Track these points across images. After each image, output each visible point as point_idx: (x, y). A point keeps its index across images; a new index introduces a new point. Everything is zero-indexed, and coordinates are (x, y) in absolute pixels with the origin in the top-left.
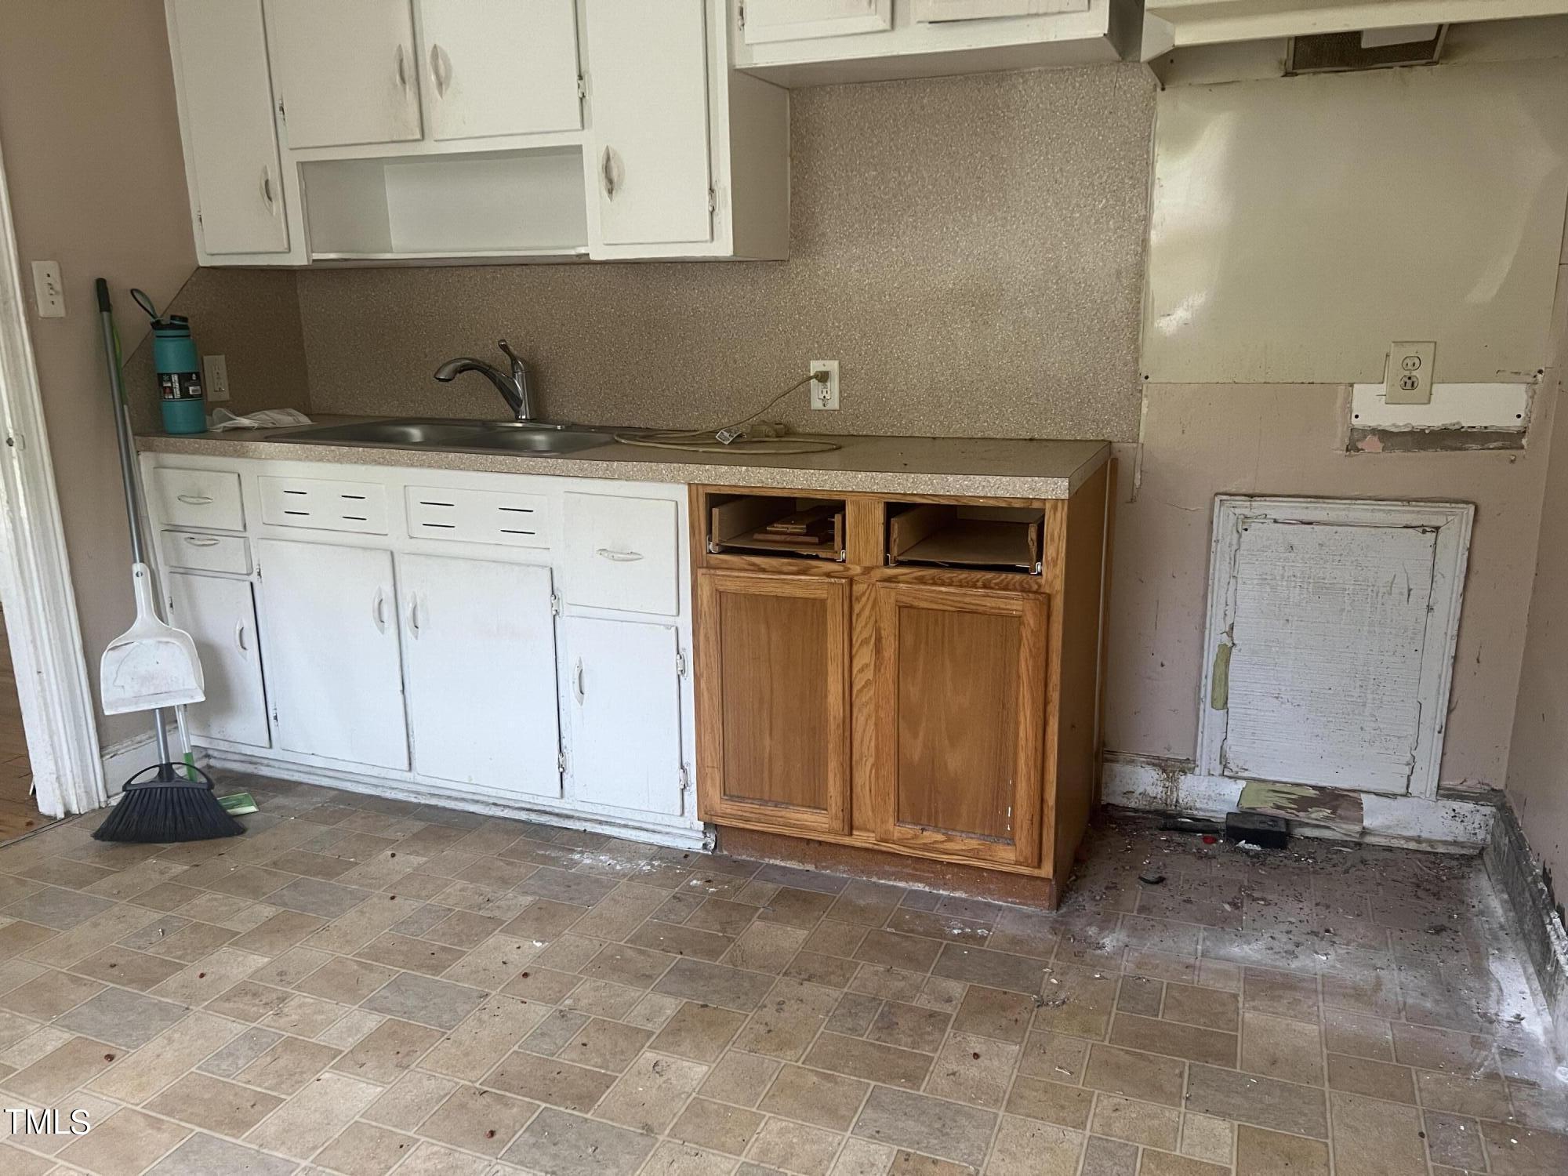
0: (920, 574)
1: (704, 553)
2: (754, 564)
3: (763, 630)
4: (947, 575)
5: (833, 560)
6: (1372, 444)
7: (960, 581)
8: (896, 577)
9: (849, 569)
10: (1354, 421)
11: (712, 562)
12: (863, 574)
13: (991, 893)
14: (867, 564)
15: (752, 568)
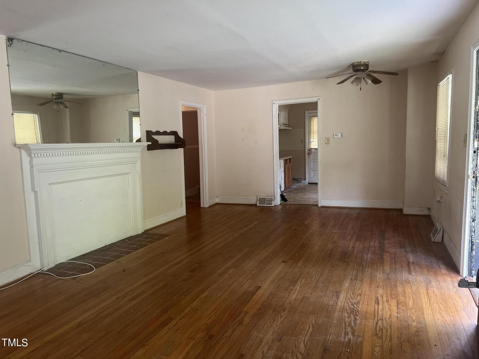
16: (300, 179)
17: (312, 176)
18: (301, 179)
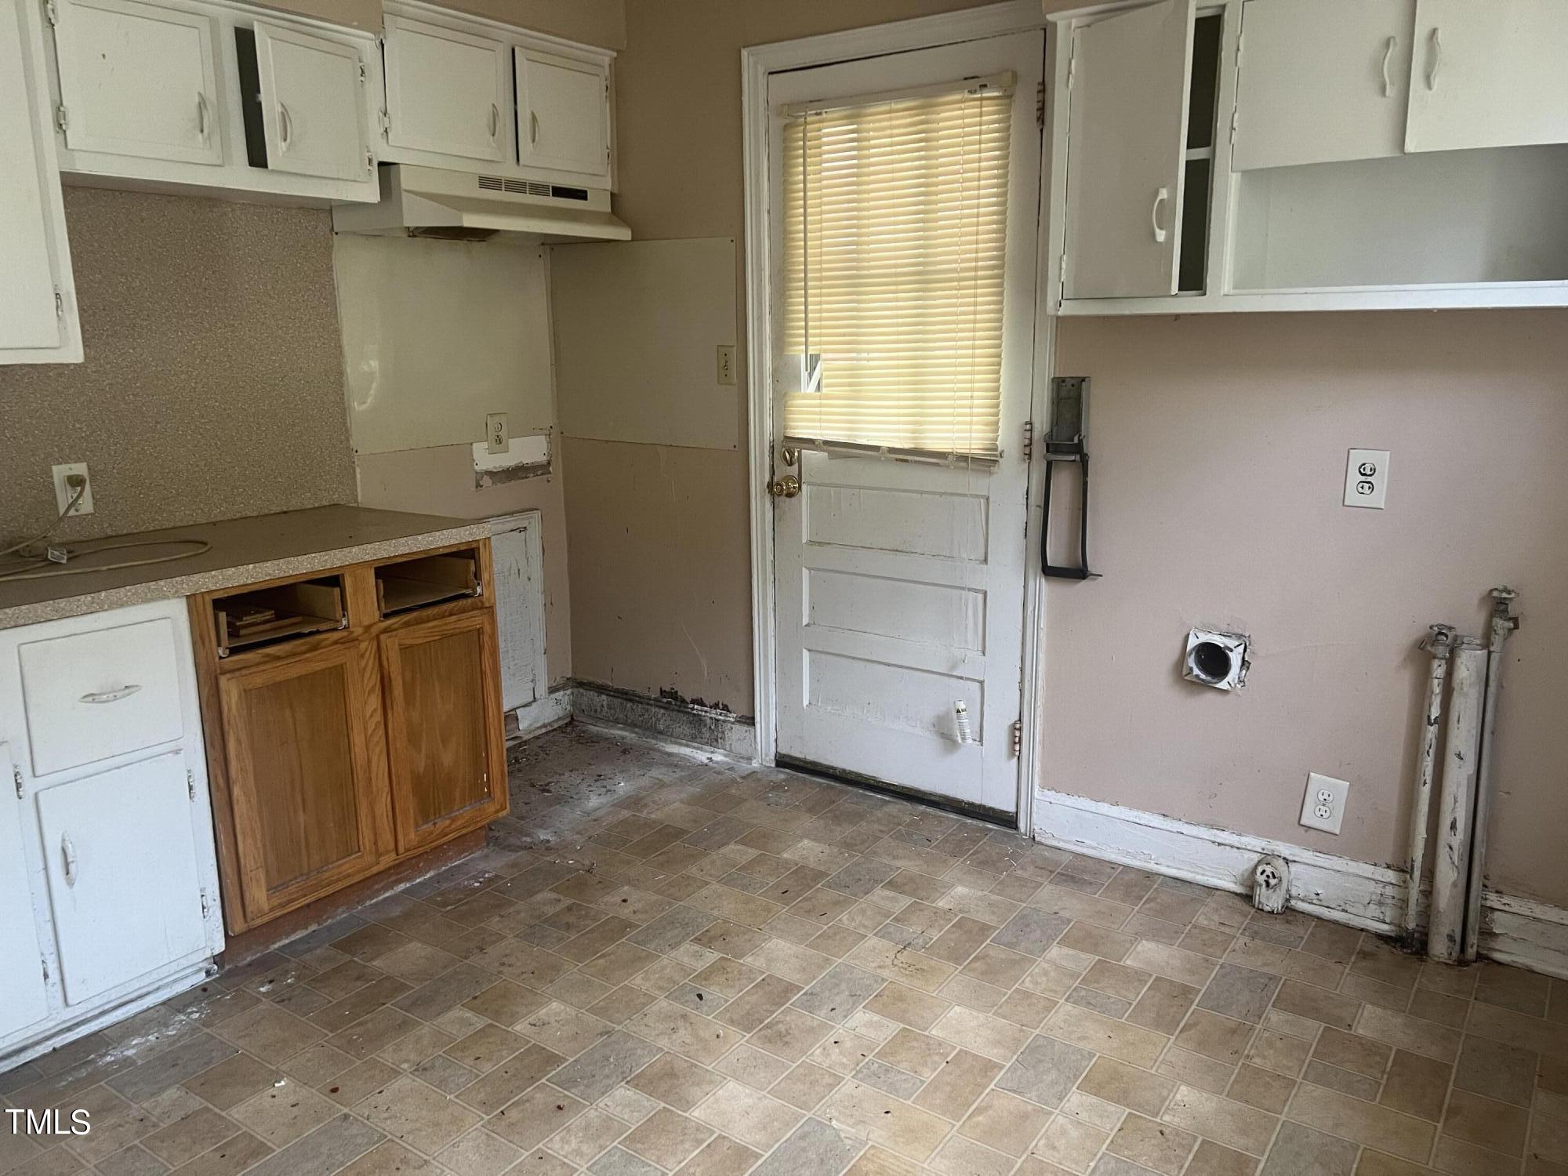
0: (406, 619)
1: (217, 659)
2: (268, 655)
3: (288, 713)
4: (425, 613)
5: (336, 629)
6: (486, 481)
7: (434, 615)
8: (389, 627)
9: (352, 632)
10: (476, 468)
11: (226, 667)
12: (365, 632)
13: (451, 859)
14: (366, 623)
15: (266, 659)
16: (716, 706)
17: (806, 702)
18: (726, 708)
